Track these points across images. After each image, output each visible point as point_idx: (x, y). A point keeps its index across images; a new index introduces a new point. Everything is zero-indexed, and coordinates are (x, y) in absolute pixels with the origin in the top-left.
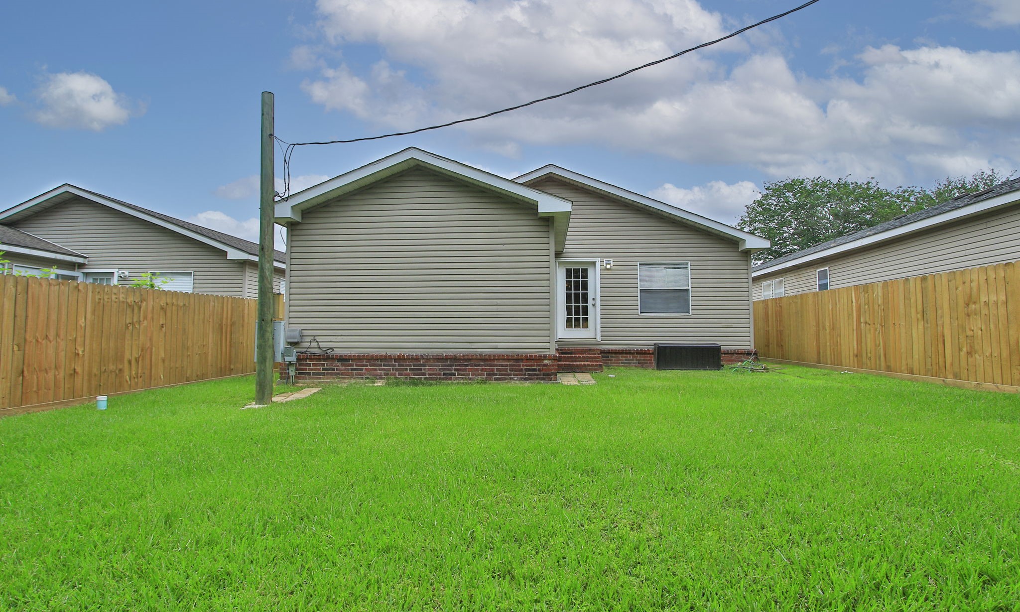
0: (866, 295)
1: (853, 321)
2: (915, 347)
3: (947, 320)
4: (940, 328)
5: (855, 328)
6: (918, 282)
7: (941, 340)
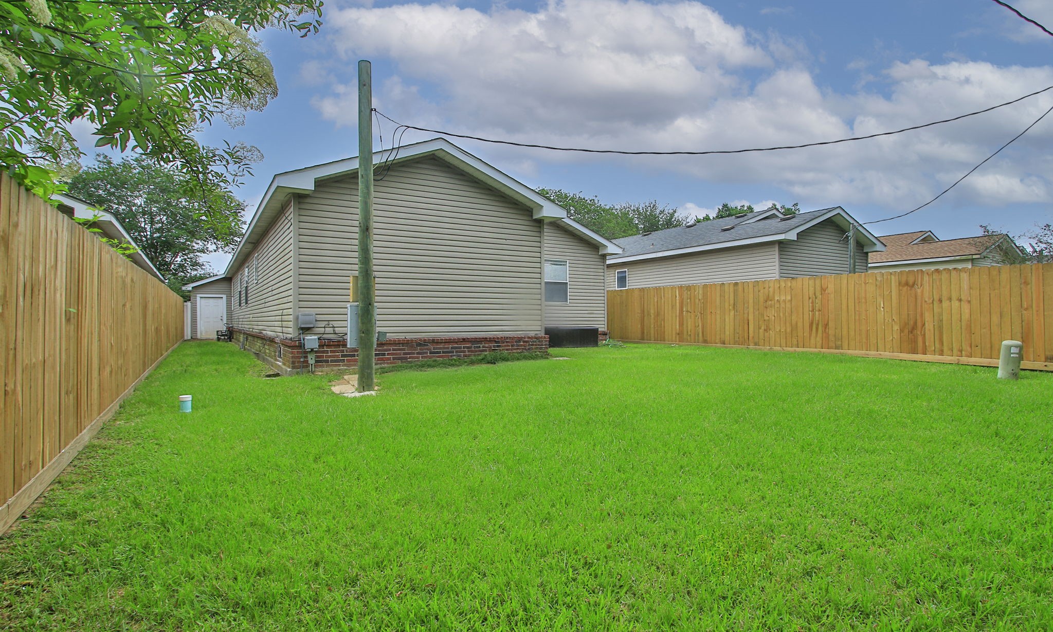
0: (689, 293)
1: (676, 310)
2: (727, 328)
3: (751, 310)
4: (746, 316)
5: (678, 314)
6: (732, 286)
7: (746, 322)
